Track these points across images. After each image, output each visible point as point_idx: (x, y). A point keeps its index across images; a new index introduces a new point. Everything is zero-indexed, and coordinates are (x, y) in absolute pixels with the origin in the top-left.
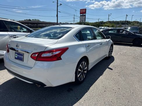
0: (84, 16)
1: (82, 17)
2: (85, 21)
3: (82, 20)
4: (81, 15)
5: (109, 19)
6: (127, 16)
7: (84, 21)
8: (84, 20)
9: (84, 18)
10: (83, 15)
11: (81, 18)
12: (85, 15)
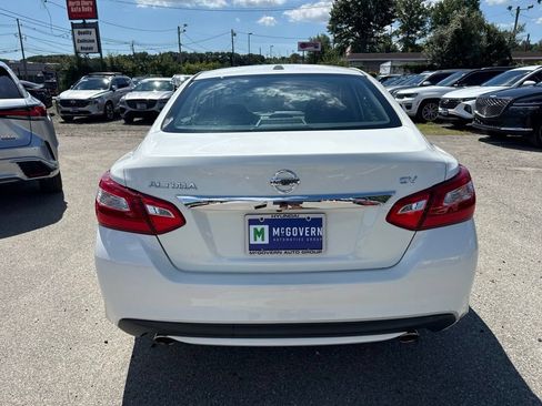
0: (93, 30)
1: (79, 33)
2: (100, 51)
3: (85, 45)
4: (75, 22)
5: (180, 44)
6: (234, 34)
7: (96, 49)
8: (95, 45)
9: (93, 37)
10: (84, 25)
11: (77, 36)
12: (95, 26)
